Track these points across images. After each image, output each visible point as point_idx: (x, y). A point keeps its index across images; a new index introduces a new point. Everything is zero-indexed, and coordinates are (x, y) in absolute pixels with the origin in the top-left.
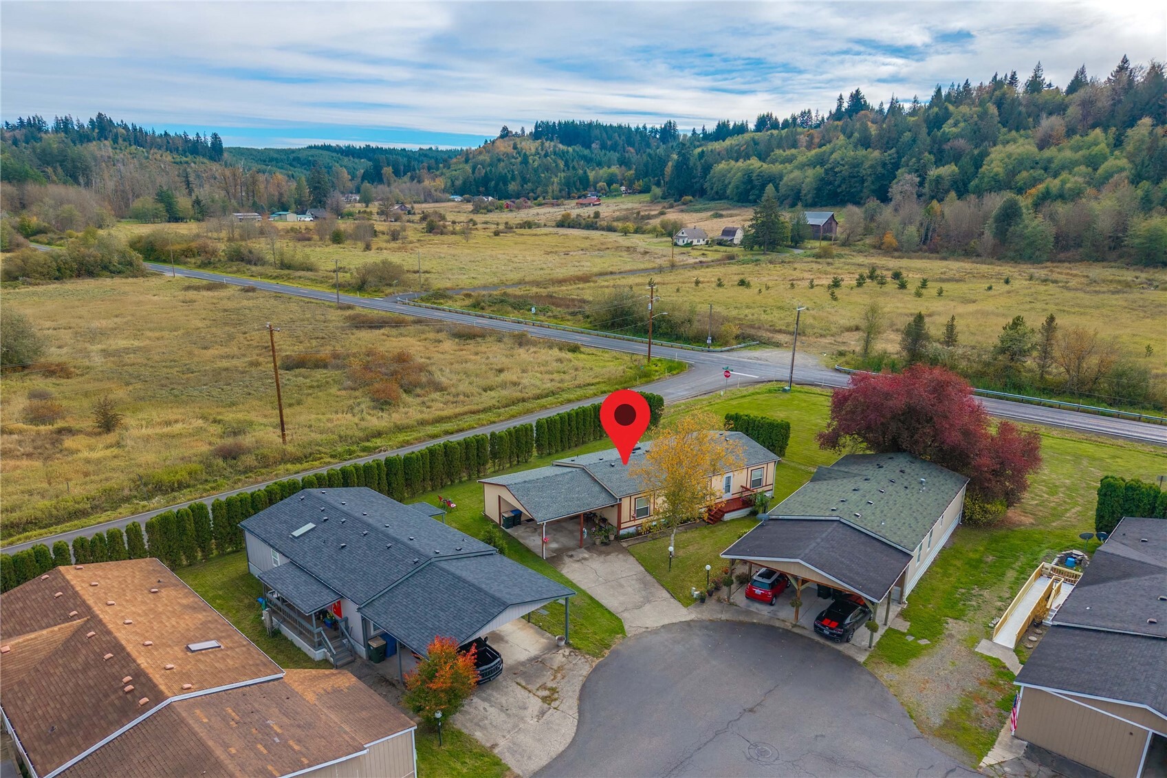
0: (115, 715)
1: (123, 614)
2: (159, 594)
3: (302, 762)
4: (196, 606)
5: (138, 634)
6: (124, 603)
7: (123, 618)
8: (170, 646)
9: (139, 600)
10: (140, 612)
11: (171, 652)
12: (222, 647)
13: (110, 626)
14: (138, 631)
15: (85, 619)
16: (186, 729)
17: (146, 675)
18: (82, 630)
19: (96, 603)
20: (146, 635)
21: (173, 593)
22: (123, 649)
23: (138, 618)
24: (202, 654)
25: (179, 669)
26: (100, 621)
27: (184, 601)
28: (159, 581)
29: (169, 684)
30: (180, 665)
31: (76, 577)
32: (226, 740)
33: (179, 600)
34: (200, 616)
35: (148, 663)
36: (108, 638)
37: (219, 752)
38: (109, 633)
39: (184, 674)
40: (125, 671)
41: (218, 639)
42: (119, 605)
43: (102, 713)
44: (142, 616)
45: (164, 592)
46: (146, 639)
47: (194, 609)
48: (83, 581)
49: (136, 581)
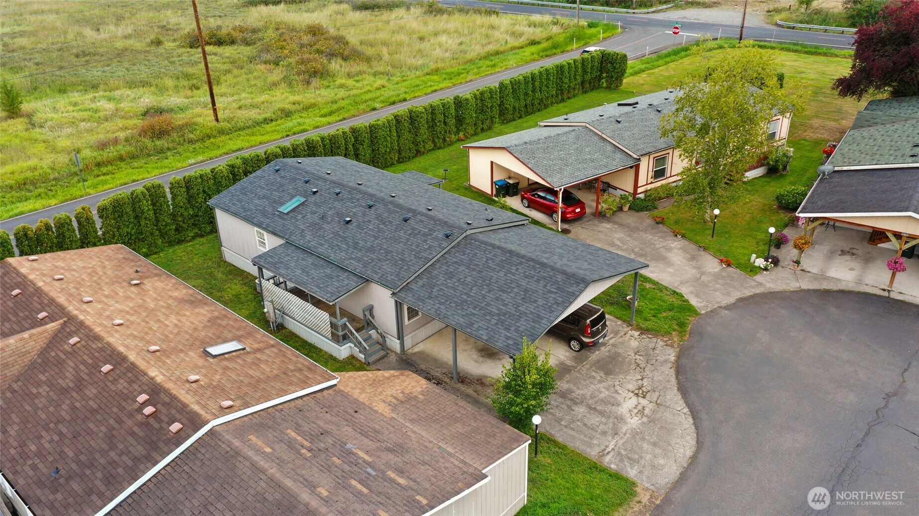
0: (139, 448)
1: (108, 313)
2: (142, 286)
3: (419, 502)
4: (193, 299)
5: (135, 337)
6: (105, 300)
7: (110, 318)
8: (181, 351)
9: (121, 294)
10: (127, 309)
11: (188, 359)
12: (248, 349)
13: (97, 329)
14: (135, 333)
15: (61, 321)
16: (248, 464)
17: (167, 392)
18: (60, 335)
19: (70, 301)
20: (148, 338)
21: (159, 285)
22: (124, 358)
23: (128, 317)
24: (226, 359)
25: (207, 380)
26: (82, 323)
27: (176, 294)
28: (137, 271)
29: (203, 403)
30: (205, 376)
31: (33, 270)
32: (306, 477)
33: (170, 293)
34: (203, 311)
35: (164, 375)
36: (100, 345)
37: (305, 496)
38: (97, 338)
39: (215, 387)
40: (136, 386)
41: (238, 339)
42: (99, 302)
43: (121, 446)
44: (132, 315)
45: (148, 285)
46: (149, 343)
47: (193, 303)
48: (44, 275)
49: (109, 272)
